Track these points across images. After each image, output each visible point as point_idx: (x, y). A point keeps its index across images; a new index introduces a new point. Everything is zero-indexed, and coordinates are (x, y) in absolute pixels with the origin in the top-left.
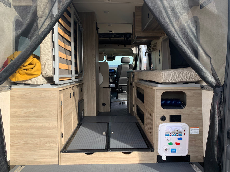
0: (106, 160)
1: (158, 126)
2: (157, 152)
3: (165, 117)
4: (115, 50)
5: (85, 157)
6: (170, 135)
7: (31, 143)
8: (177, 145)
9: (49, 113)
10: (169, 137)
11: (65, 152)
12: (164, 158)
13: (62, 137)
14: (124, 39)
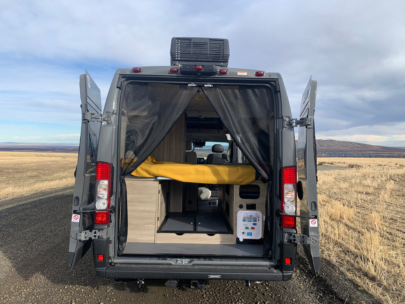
0: (194, 240)
1: (236, 213)
2: (236, 235)
3: (242, 205)
4: (205, 135)
5: (176, 237)
6: (247, 220)
7: (134, 223)
8: (252, 229)
9: (150, 199)
10: (245, 223)
11: (161, 232)
12: (241, 240)
13: (158, 220)
14: (216, 122)
